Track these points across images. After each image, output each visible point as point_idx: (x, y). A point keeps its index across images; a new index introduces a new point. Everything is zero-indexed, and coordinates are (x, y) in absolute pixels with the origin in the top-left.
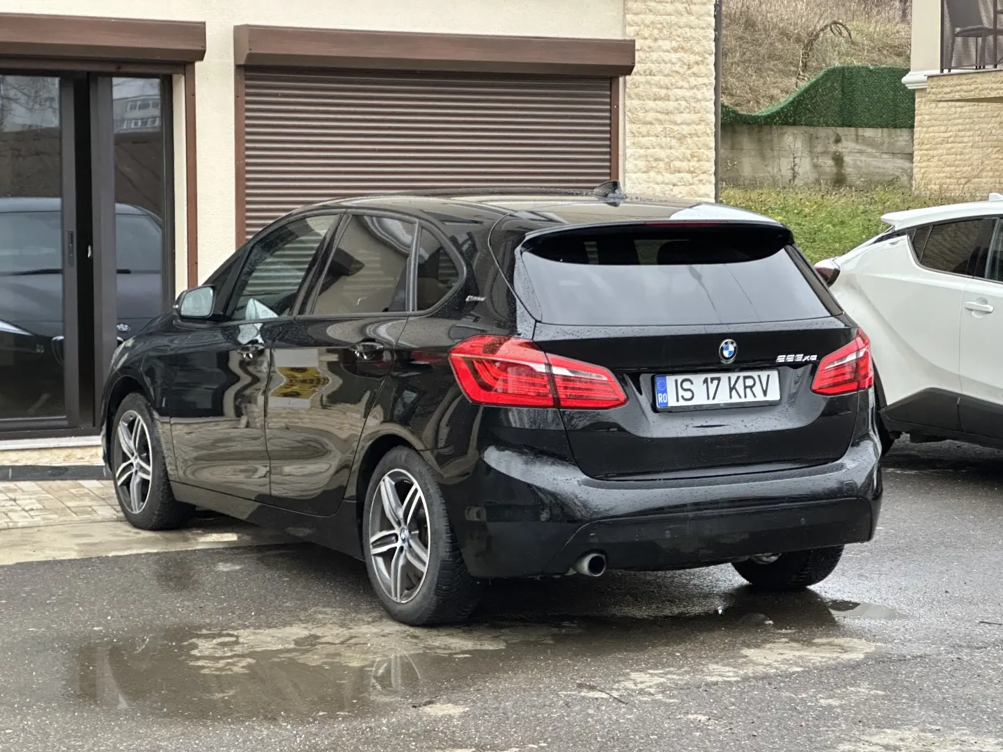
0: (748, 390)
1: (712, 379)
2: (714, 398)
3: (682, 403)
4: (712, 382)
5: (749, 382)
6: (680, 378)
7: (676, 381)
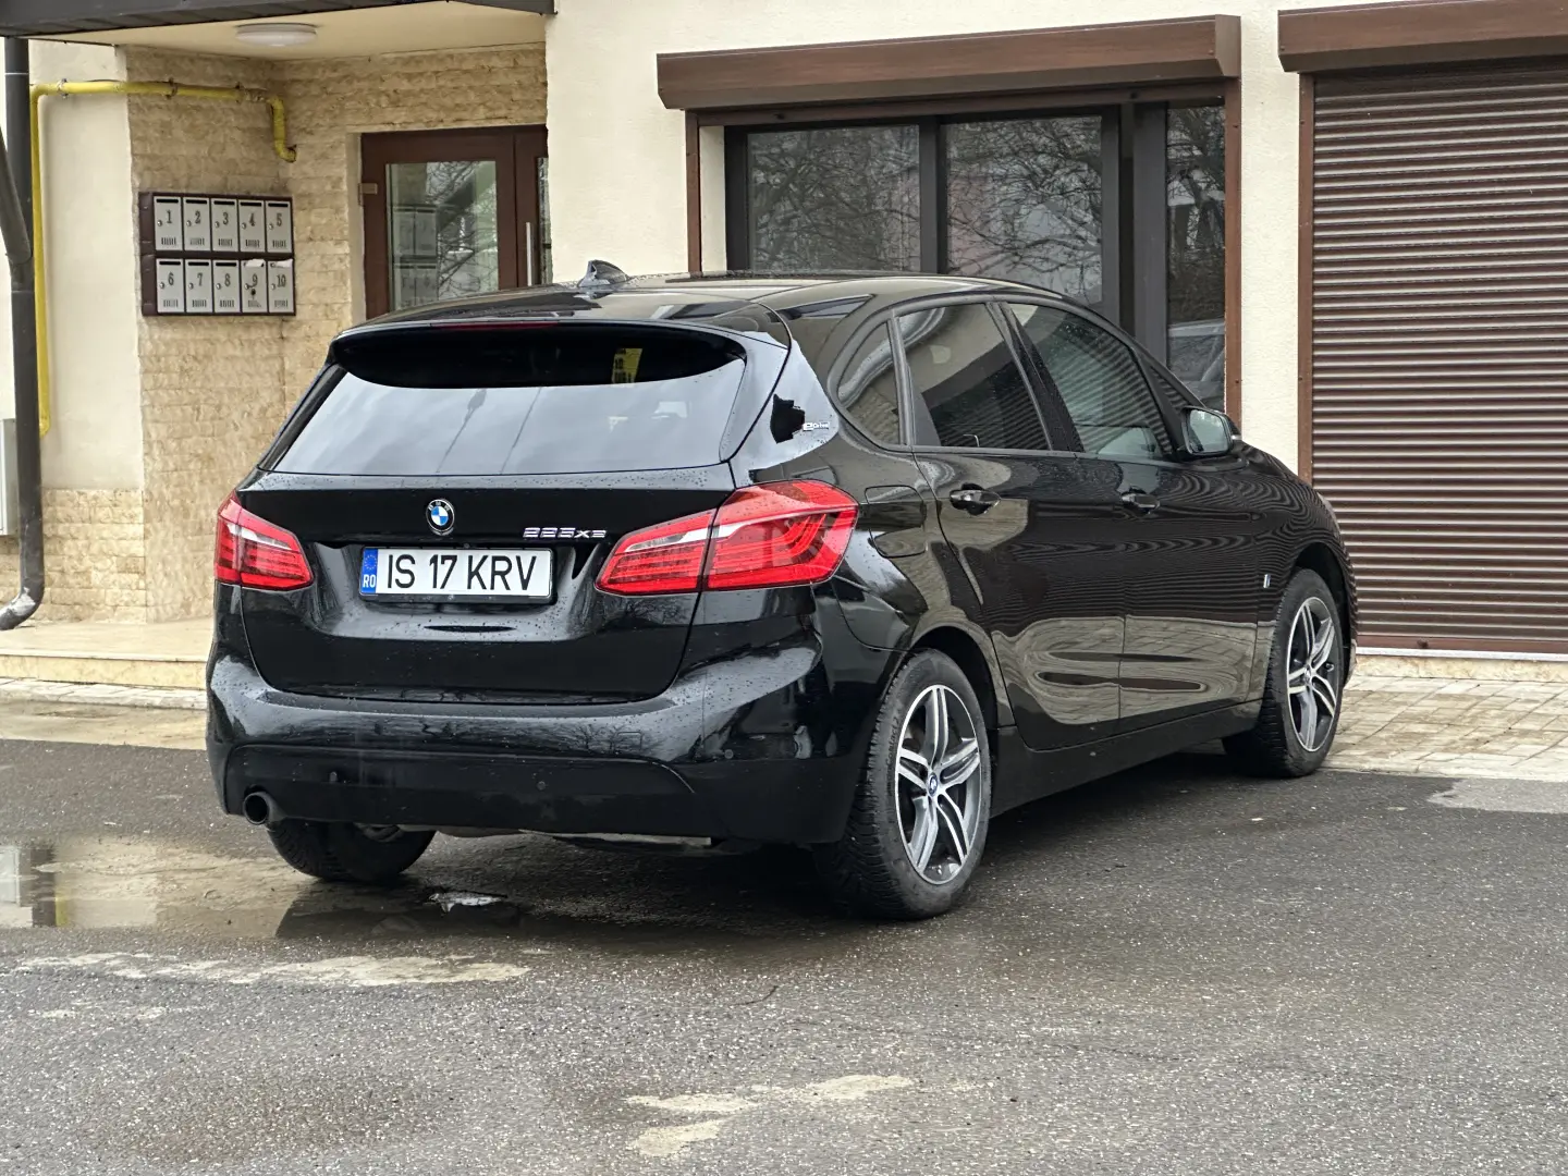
0: (498, 578)
1: (444, 558)
2: (443, 587)
3: (396, 590)
4: (443, 563)
5: (501, 566)
6: (397, 553)
7: (391, 557)
